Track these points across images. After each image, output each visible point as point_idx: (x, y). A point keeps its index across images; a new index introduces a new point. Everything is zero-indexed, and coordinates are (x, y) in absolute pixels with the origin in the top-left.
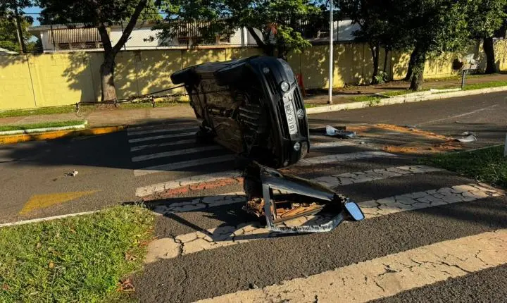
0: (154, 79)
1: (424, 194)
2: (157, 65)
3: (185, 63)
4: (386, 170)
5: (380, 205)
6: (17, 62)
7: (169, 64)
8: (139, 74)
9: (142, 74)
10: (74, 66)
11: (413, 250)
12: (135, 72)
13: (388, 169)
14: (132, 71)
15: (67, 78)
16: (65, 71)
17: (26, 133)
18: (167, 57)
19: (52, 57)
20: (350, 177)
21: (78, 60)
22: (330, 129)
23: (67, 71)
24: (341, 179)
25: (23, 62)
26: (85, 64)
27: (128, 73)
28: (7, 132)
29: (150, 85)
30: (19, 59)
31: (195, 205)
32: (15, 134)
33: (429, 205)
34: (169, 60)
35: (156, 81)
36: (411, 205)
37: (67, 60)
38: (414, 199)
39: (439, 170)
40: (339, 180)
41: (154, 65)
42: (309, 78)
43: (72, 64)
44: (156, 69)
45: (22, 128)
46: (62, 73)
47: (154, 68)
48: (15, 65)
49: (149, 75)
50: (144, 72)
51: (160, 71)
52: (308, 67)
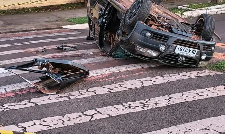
1: (204, 90)
4: (179, 74)
5: (170, 98)
11: (189, 123)
13: (181, 74)
20: (151, 80)
24: (143, 81)
31: (25, 104)
33: (206, 97)
36: (193, 97)
38: (196, 94)
39: (220, 73)
40: (142, 82)
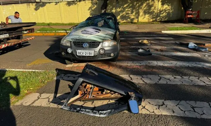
0: (123, 12)
2: (125, 6)
3: (138, 5)
6: (73, 4)
7: (131, 5)
8: (117, 10)
9: (119, 10)
10: (93, 6)
12: (116, 9)
14: (114, 8)
15: (90, 11)
16: (89, 8)
17: (66, 32)
18: (130, 2)
19: (85, 2)
20: (169, 79)
21: (94, 3)
22: (192, 45)
23: (90, 8)
24: (162, 79)
25: (76, 4)
26: (97, 5)
27: (113, 9)
28: (61, 31)
29: (121, 15)
30: (74, 3)
32: (63, 32)
34: (131, 3)
35: (124, 13)
37: (90, 3)
40: (160, 79)
41: (124, 6)
42: (206, 13)
43: (92, 5)
44: (124, 7)
45: (65, 30)
46: (88, 9)
47: (123, 7)
48: (73, 5)
49: (121, 10)
50: (119, 9)
51: (126, 9)
52: (207, 7)
